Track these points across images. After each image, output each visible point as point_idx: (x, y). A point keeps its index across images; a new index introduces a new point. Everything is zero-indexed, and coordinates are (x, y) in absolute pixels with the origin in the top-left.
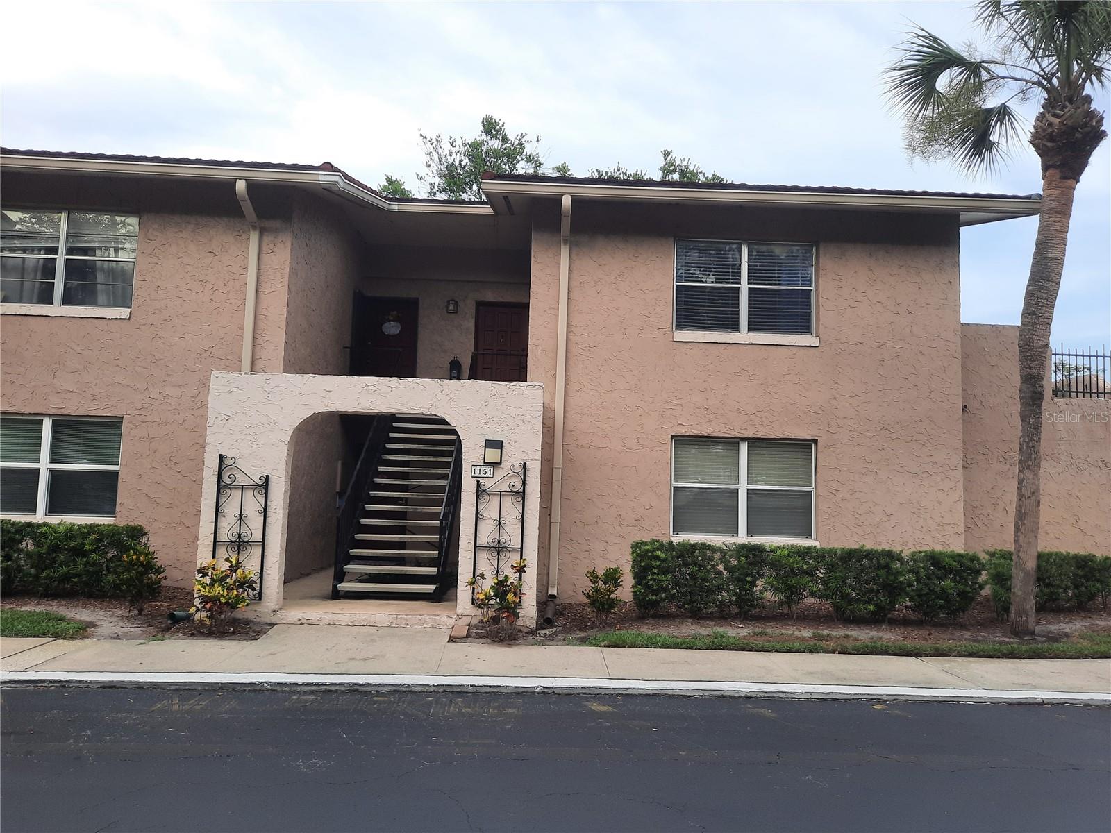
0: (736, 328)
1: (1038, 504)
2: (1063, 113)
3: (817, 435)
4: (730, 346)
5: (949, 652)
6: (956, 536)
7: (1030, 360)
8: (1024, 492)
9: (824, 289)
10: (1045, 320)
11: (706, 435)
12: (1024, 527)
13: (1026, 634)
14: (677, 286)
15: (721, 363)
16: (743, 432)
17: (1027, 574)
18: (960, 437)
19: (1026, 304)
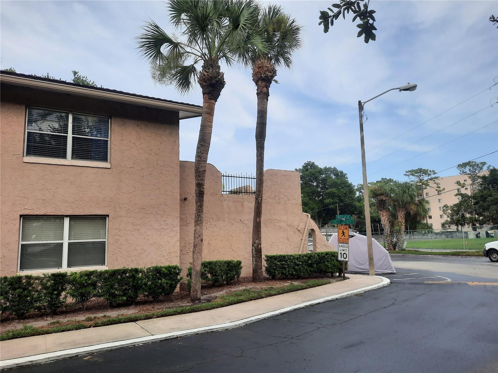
0: (64, 156)
1: (202, 240)
2: (208, 71)
3: (109, 212)
4: (59, 167)
5: (152, 316)
6: (176, 257)
7: (198, 177)
8: (196, 235)
9: (114, 140)
10: (204, 159)
11: (43, 214)
12: (196, 251)
13: (196, 300)
14: (28, 132)
15: (54, 175)
16: (65, 212)
17: (197, 272)
18: (179, 212)
19: (197, 152)
